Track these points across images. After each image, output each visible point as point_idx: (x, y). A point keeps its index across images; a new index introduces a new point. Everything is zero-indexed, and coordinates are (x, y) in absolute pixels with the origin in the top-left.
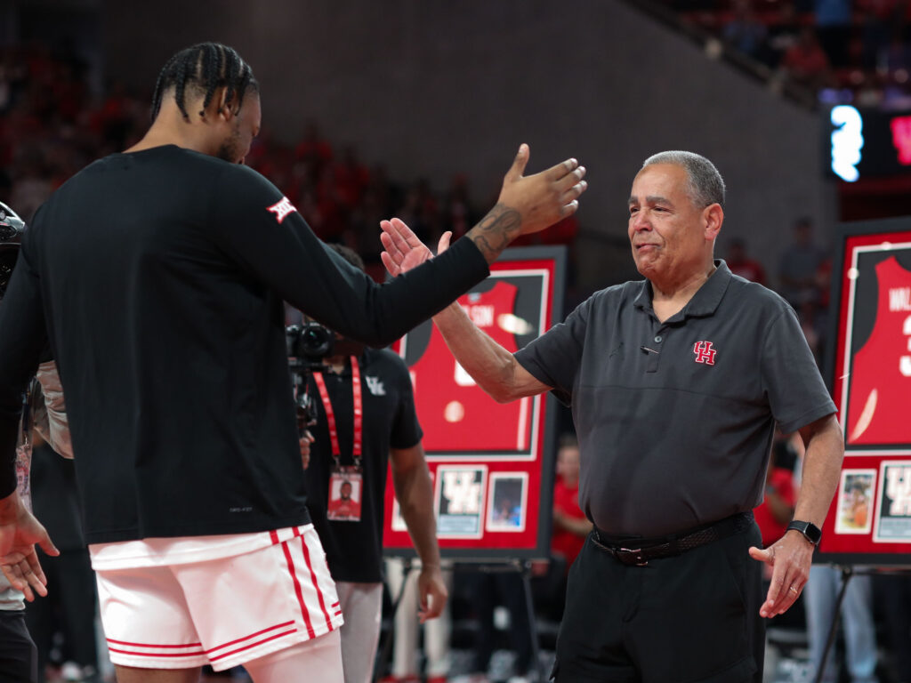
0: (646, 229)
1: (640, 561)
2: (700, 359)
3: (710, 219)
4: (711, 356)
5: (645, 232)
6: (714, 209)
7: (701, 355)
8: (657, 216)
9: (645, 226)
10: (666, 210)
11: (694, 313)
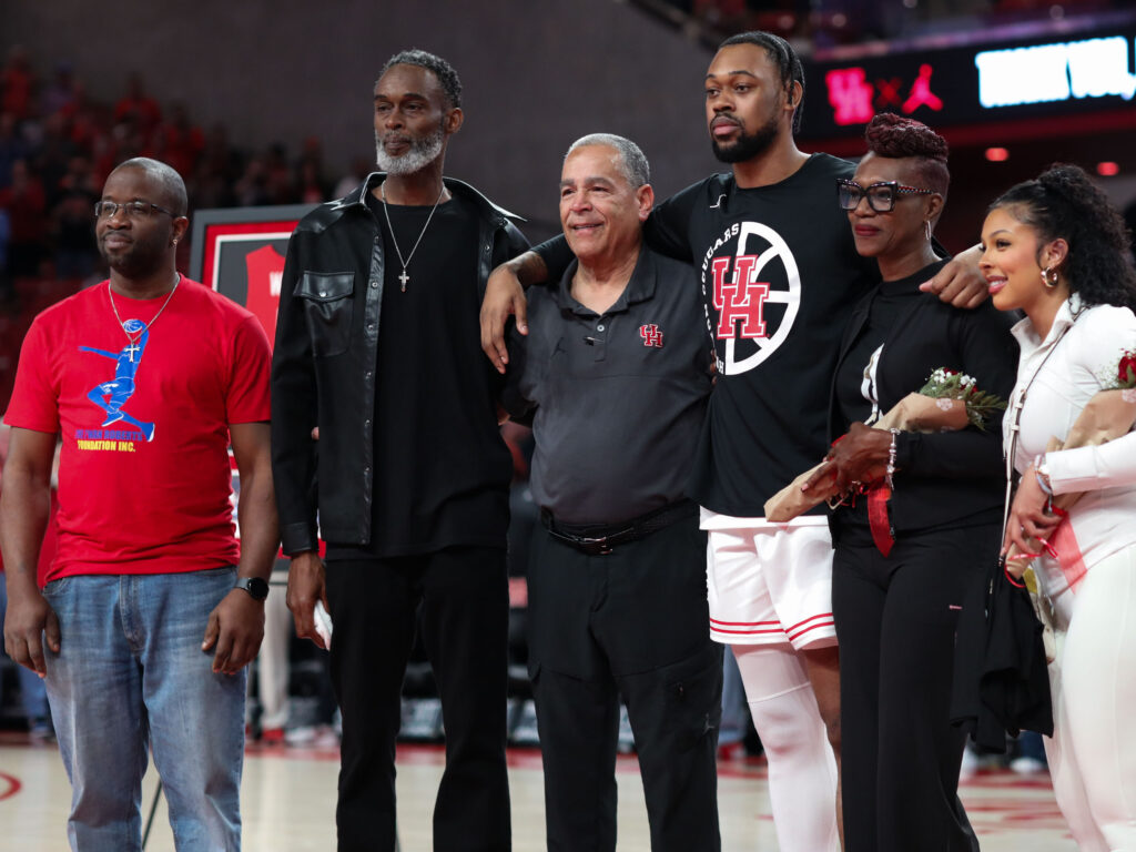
0: (586, 209)
1: (604, 549)
2: (649, 343)
3: (642, 200)
4: (659, 338)
5: (586, 212)
6: (646, 190)
7: (649, 338)
8: (596, 196)
9: (585, 206)
10: (605, 190)
11: (635, 298)
